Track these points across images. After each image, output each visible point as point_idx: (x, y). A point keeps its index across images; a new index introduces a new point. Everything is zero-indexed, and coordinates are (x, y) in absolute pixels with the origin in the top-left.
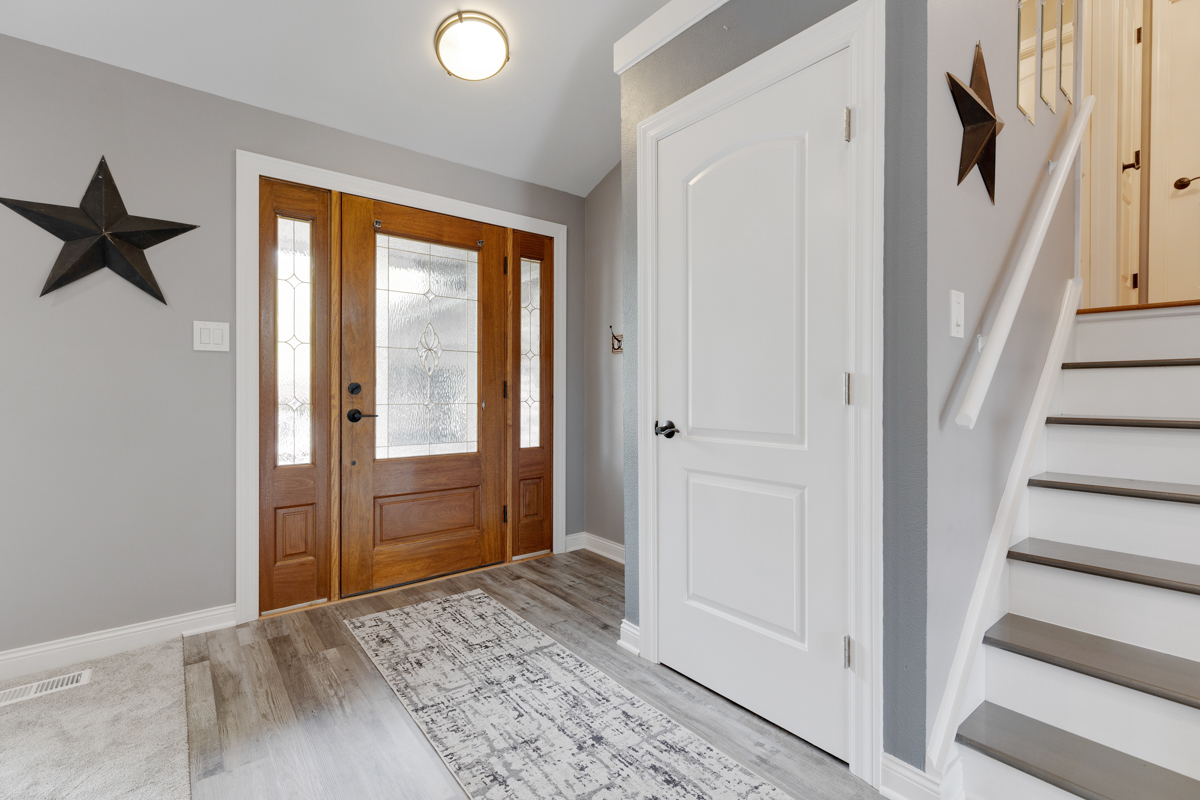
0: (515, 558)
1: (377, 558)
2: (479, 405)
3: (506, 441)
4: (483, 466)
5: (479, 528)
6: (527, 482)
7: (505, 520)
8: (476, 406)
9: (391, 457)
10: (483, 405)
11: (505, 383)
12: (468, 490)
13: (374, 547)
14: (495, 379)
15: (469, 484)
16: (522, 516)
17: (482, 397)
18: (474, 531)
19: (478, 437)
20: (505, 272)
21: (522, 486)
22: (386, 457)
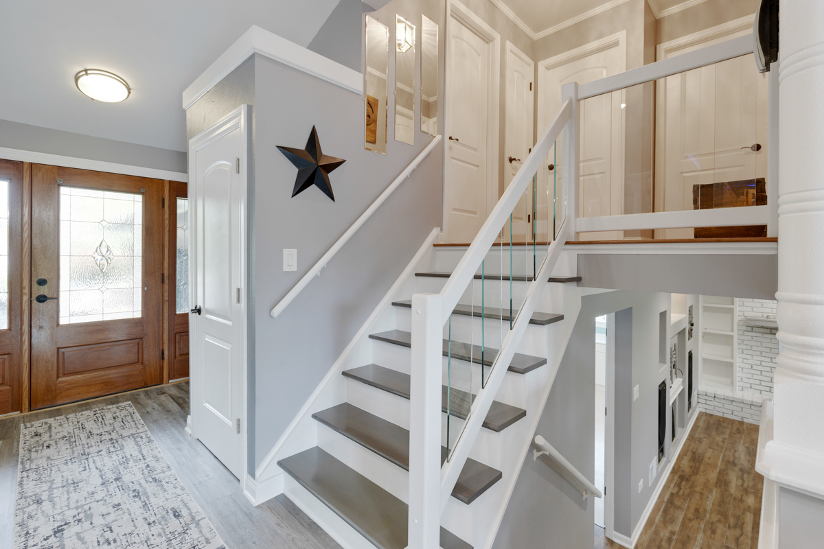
0: (170, 381)
1: (60, 385)
2: (143, 288)
3: (163, 309)
4: (145, 326)
5: (142, 364)
6: (182, 334)
7: (163, 358)
8: (140, 289)
9: (71, 323)
10: (146, 288)
11: (163, 275)
12: (134, 341)
13: (58, 378)
14: (155, 272)
15: (134, 337)
16: (177, 354)
17: (145, 284)
18: (139, 366)
19: (142, 308)
20: (163, 206)
21: (177, 337)
22: (68, 323)
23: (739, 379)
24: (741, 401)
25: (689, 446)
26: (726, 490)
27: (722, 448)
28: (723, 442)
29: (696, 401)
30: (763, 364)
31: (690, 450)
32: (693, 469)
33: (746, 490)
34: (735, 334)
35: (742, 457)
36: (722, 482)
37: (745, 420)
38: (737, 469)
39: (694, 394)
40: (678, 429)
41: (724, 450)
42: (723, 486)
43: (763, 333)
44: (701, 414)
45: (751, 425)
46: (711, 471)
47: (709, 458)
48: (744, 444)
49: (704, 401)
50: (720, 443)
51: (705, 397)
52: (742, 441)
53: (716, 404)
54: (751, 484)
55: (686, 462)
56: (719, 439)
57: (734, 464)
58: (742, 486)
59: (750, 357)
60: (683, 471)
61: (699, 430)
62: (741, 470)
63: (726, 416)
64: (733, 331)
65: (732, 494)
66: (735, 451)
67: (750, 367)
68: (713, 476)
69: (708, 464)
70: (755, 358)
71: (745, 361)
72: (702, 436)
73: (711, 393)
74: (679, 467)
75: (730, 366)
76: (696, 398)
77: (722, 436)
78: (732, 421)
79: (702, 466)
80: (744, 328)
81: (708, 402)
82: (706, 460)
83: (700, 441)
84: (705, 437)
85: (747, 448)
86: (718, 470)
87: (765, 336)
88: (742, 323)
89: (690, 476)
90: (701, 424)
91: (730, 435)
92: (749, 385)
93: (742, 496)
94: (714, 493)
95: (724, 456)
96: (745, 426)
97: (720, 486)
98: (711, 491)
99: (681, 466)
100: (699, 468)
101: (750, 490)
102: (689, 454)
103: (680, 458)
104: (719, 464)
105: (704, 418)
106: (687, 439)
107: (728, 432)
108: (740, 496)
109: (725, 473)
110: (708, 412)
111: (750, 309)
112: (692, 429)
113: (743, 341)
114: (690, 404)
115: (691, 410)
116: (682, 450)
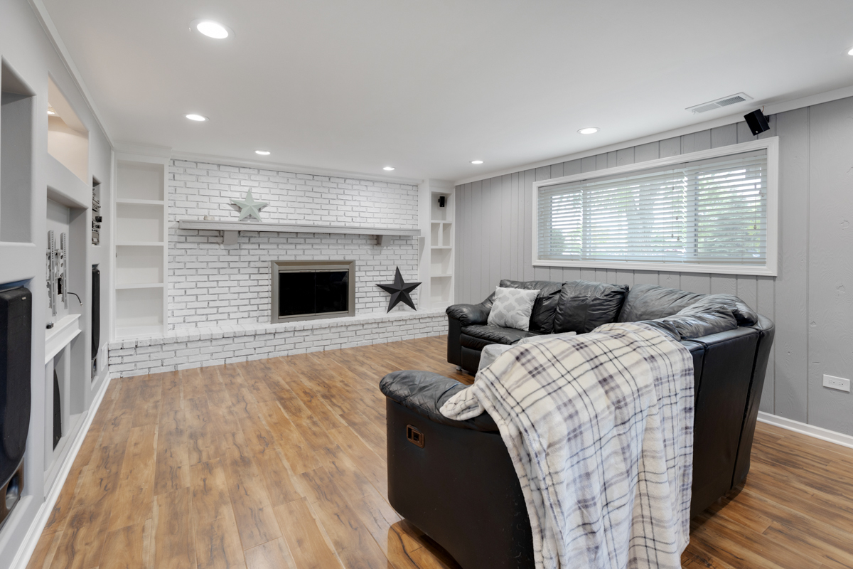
23: (169, 313)
24: (175, 340)
25: (94, 441)
26: (176, 487)
27: (155, 416)
28: (156, 407)
29: (106, 363)
30: (200, 285)
31: (97, 446)
32: (104, 483)
33: (207, 464)
34: (165, 244)
35: (188, 416)
36: (167, 476)
37: (180, 368)
38: (185, 438)
39: (103, 347)
40: (69, 420)
41: (158, 419)
42: (169, 483)
43: (199, 243)
44: (114, 382)
45: (187, 371)
46: (142, 466)
47: (136, 444)
48: (185, 397)
49: (118, 360)
50: (151, 411)
51: (121, 353)
52: (182, 395)
53: (138, 358)
54: (212, 450)
55: (87, 478)
56: (148, 406)
57: (179, 432)
58: (200, 460)
59: (183, 279)
60: (81, 502)
61: (113, 406)
62: (192, 436)
63: (153, 371)
64: (161, 239)
65: (188, 488)
66: (176, 412)
67: (183, 293)
68: (147, 473)
69: (135, 455)
70: (190, 279)
71: (177, 286)
72: (118, 413)
73: (131, 343)
74: (73, 497)
75: (158, 294)
76: (106, 356)
77: (152, 400)
78: (162, 376)
79: (124, 465)
80: (176, 238)
81: (126, 359)
82: (131, 449)
83: (115, 423)
84: (124, 413)
85: (191, 400)
86: (155, 457)
87: (202, 246)
88: (173, 232)
89: (99, 504)
90: (115, 395)
91: (164, 394)
92: (182, 319)
93: (204, 480)
94: (155, 509)
95: (161, 428)
96: (180, 374)
97: (164, 486)
98: (149, 508)
99: (77, 491)
100: (117, 474)
101: (213, 461)
102: (96, 456)
103: (75, 473)
104: (155, 446)
105: (119, 387)
106: (91, 430)
107: (160, 390)
108: (201, 483)
109: (168, 454)
110: (125, 375)
111: (183, 211)
112: (100, 410)
113: (175, 256)
114: (95, 364)
115: (96, 378)
116: (78, 456)
